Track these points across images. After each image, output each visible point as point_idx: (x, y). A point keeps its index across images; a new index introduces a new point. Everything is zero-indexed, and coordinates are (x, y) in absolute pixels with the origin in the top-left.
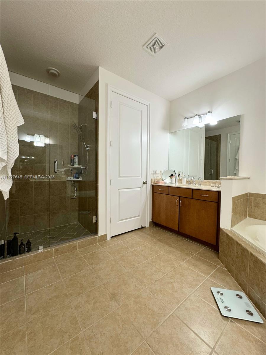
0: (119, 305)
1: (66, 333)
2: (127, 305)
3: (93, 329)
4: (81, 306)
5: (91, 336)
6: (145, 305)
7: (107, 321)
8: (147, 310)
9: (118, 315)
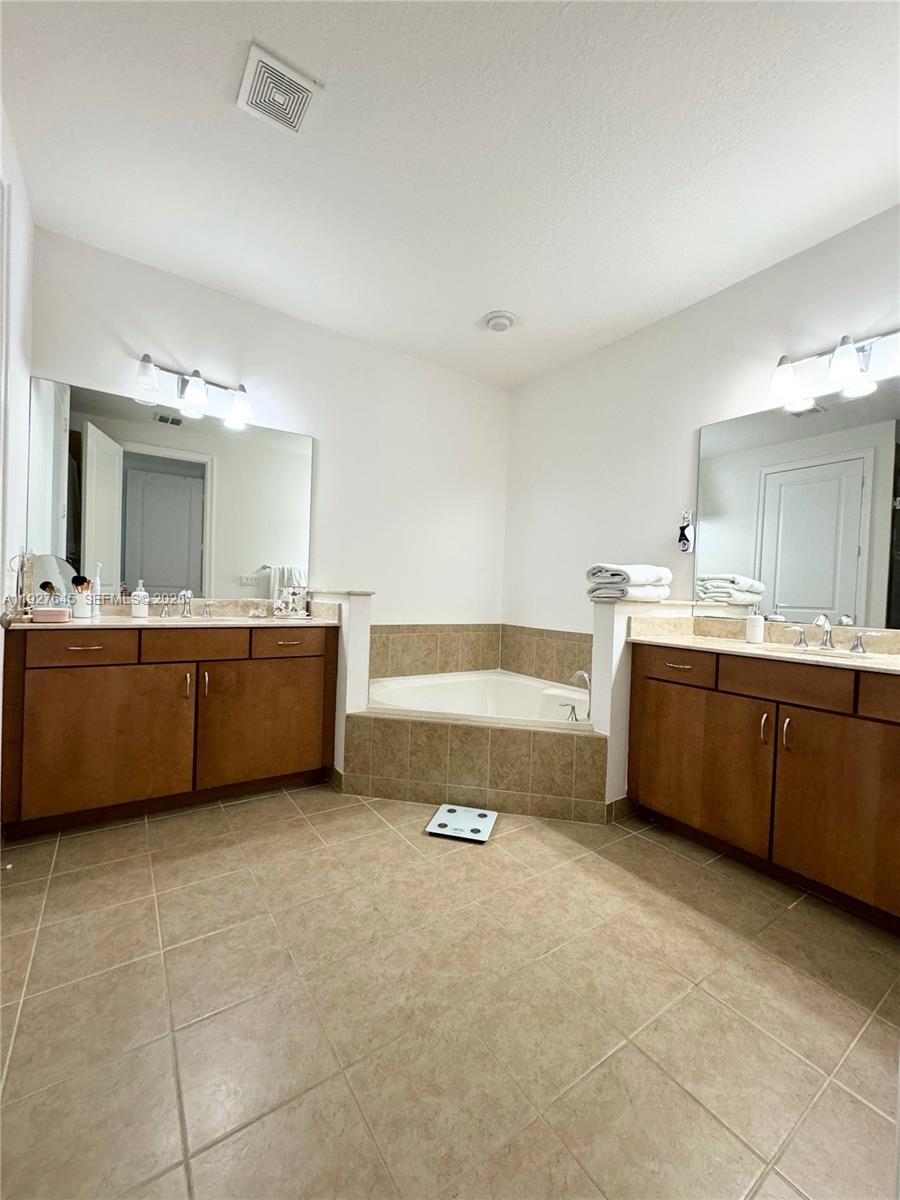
0: (448, 1008)
1: (551, 1181)
2: (449, 987)
3: (529, 1081)
4: (444, 1150)
5: (546, 1083)
6: (453, 945)
7: (501, 1041)
8: (467, 943)
9: (483, 1010)
